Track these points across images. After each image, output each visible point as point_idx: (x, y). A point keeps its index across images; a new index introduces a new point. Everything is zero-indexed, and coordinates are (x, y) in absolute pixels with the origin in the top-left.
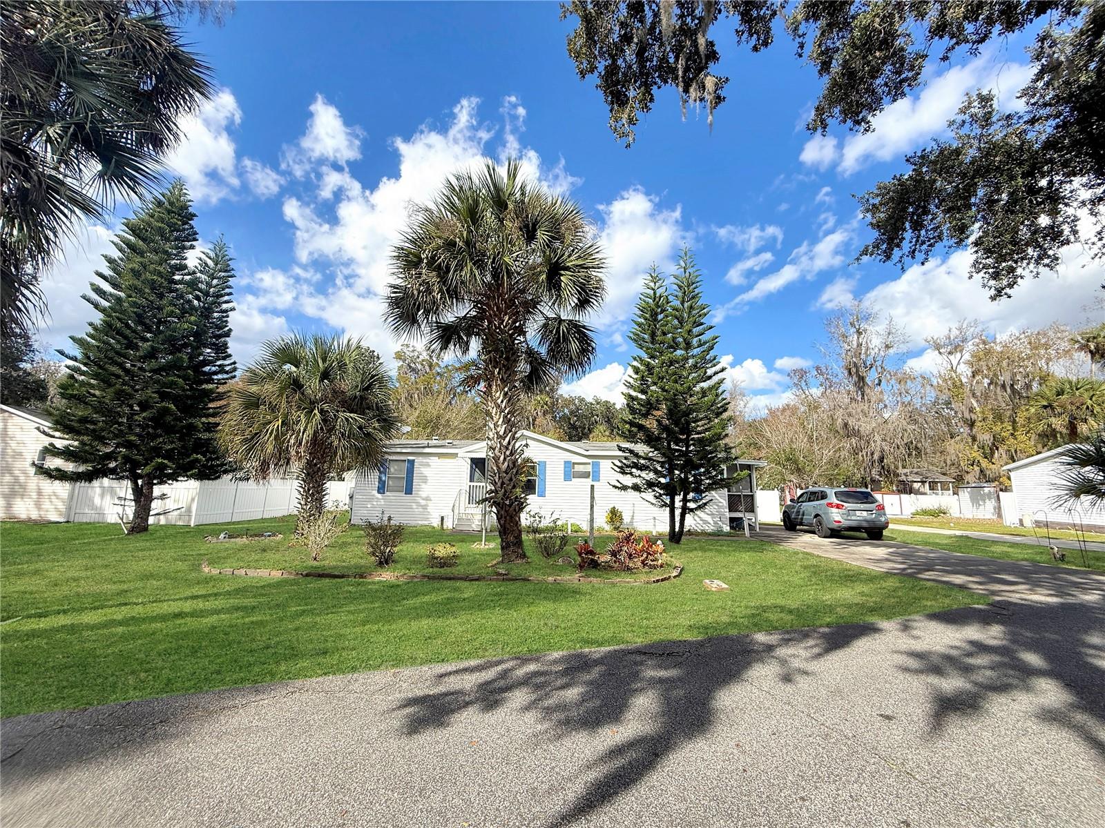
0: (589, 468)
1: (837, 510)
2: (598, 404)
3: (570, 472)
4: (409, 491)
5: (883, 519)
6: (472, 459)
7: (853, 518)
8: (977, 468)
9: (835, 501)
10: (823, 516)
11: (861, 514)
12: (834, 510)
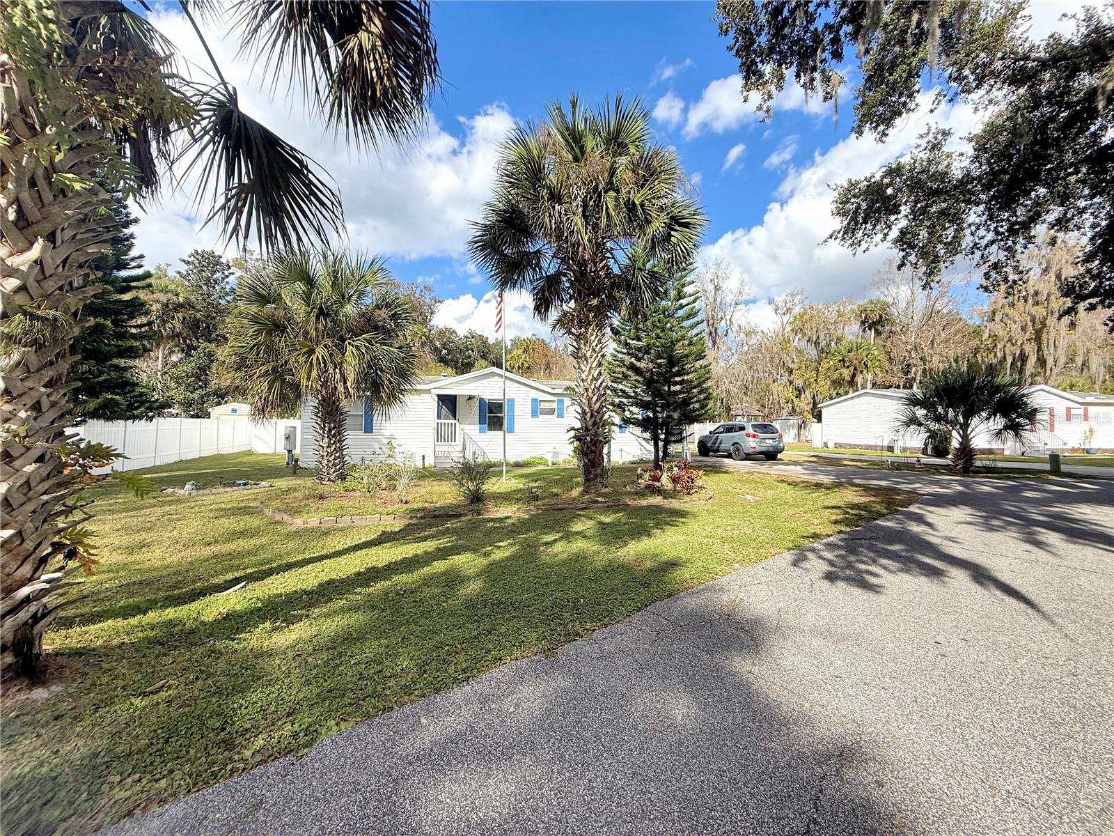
0: (554, 405)
1: (753, 439)
2: (473, 337)
3: (537, 410)
4: (369, 429)
5: (782, 445)
6: (438, 396)
7: (764, 445)
8: (790, 406)
9: (751, 431)
10: (742, 444)
11: (768, 443)
12: (751, 439)
